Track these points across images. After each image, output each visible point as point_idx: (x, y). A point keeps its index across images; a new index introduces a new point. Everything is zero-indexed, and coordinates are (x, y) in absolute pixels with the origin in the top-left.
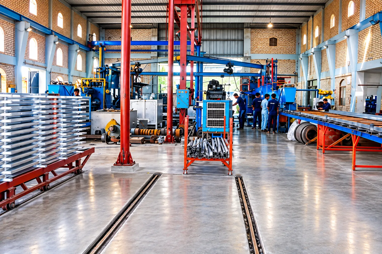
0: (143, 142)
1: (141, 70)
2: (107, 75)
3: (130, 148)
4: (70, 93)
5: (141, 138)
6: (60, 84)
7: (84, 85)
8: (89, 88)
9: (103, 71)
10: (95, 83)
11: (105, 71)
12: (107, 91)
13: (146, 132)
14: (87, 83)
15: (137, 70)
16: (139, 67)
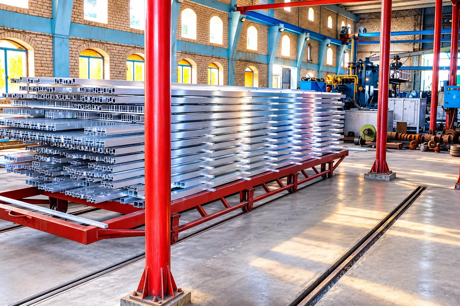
0: (400, 148)
1: (401, 64)
2: (361, 71)
3: (387, 154)
4: (323, 89)
5: (398, 144)
6: (312, 80)
7: (336, 81)
8: (341, 85)
9: (356, 66)
10: (347, 79)
11: (358, 66)
12: (361, 89)
13: (405, 136)
14: (339, 79)
15: (395, 64)
16: (398, 61)
